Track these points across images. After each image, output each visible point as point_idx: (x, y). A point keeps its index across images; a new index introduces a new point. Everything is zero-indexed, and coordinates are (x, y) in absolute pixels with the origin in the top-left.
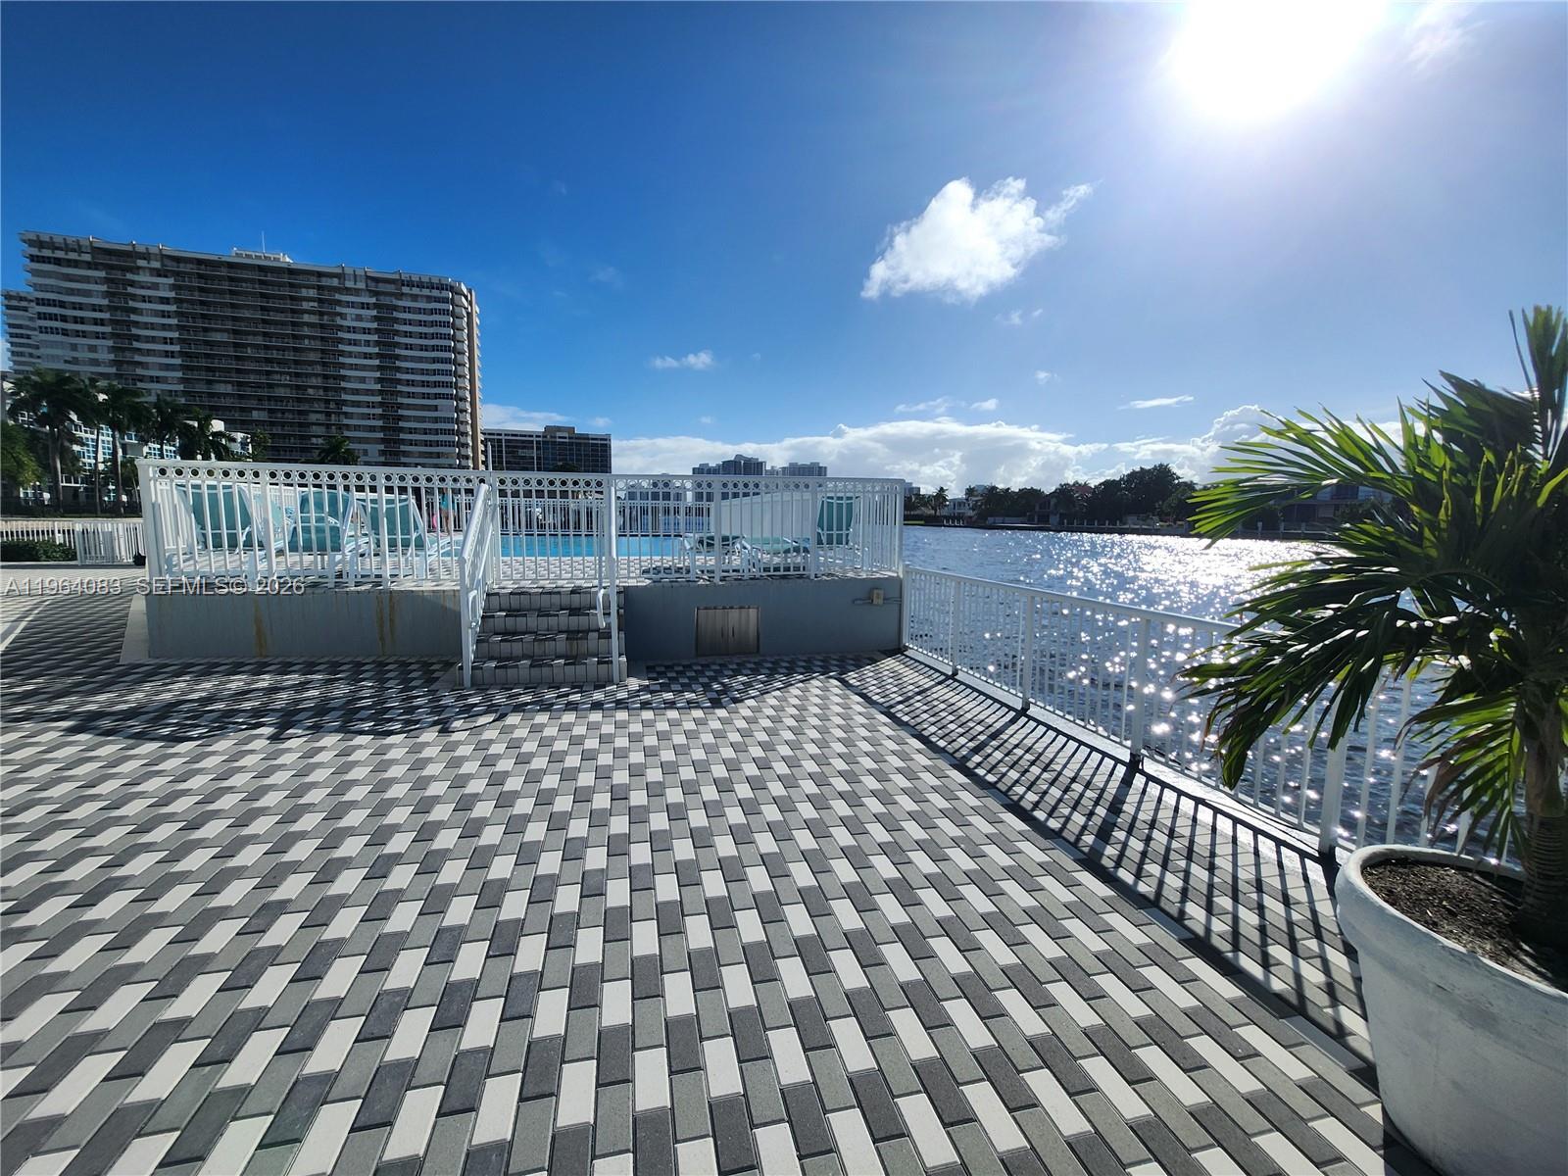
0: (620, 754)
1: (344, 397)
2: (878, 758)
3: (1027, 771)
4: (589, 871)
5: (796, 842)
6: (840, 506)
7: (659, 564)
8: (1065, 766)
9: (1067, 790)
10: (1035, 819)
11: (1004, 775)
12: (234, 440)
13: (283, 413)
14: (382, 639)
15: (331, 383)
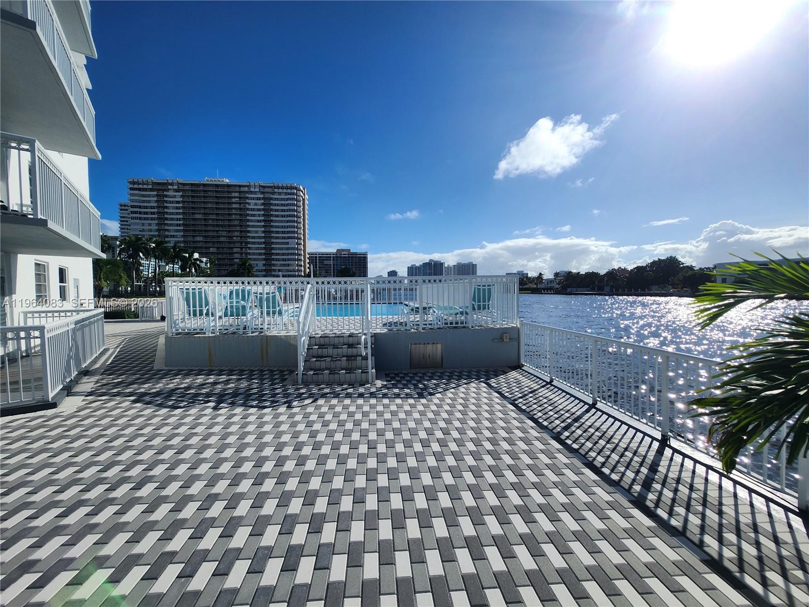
0: (372, 423)
1: (249, 240)
2: (508, 431)
3: (597, 442)
4: (357, 488)
5: (464, 479)
6: (484, 290)
7: (391, 320)
8: (620, 441)
9: (622, 456)
10: (603, 473)
11: (583, 444)
12: (202, 262)
13: (223, 249)
14: (262, 359)
15: (243, 234)
